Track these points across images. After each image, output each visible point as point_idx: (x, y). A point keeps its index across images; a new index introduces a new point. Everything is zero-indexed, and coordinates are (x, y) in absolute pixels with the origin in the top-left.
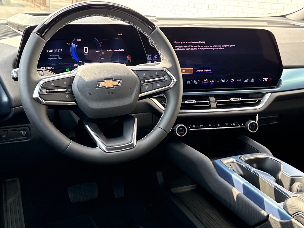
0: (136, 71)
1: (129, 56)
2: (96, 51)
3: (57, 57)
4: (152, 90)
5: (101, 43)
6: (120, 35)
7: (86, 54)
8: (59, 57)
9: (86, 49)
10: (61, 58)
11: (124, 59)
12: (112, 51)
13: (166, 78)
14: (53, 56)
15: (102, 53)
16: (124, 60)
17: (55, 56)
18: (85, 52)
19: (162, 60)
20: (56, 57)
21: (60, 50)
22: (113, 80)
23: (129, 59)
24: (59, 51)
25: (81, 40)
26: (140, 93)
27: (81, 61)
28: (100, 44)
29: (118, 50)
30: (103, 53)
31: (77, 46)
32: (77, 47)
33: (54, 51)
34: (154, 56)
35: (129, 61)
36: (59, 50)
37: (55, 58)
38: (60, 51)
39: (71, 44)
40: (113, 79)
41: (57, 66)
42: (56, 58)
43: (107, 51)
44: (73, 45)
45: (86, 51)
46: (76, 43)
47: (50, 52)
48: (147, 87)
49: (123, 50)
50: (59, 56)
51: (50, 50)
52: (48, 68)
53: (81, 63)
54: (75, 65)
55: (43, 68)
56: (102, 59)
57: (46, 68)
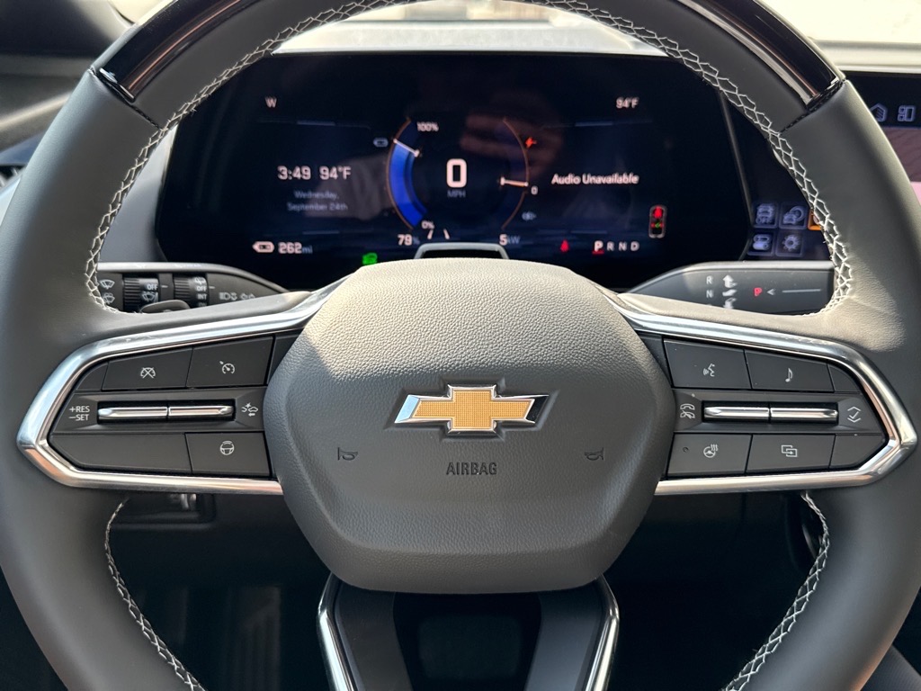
0: (664, 337)
1: (658, 207)
2: (503, 181)
3: (327, 201)
4: (746, 474)
5: (529, 142)
6: (626, 105)
7: (454, 194)
8: (335, 202)
9: (457, 169)
10: (344, 206)
12: (576, 180)
13: (852, 414)
14: (310, 195)
15: (528, 189)
17: (317, 195)
18: (450, 183)
19: (844, 288)
20: (321, 201)
21: (340, 169)
22: (499, 392)
23: (658, 221)
24: (335, 176)
25: (436, 128)
26: (667, 477)
27: (431, 225)
29: (610, 180)
30: (534, 191)
31: (416, 153)
32: (416, 159)
33: (316, 173)
34: (787, 210)
35: (657, 231)
36: (338, 172)
38: (340, 174)
40: (503, 383)
41: (326, 239)
42: (322, 207)
43: (556, 179)
44: (401, 148)
45: (457, 177)
46: (415, 139)
47: (299, 176)
48: (715, 447)
49: (634, 179)
50: (332, 196)
51: (298, 169)
52: (287, 248)
53: (428, 230)
54: (404, 241)
55: (264, 247)
56: (528, 216)
57: (277, 248)
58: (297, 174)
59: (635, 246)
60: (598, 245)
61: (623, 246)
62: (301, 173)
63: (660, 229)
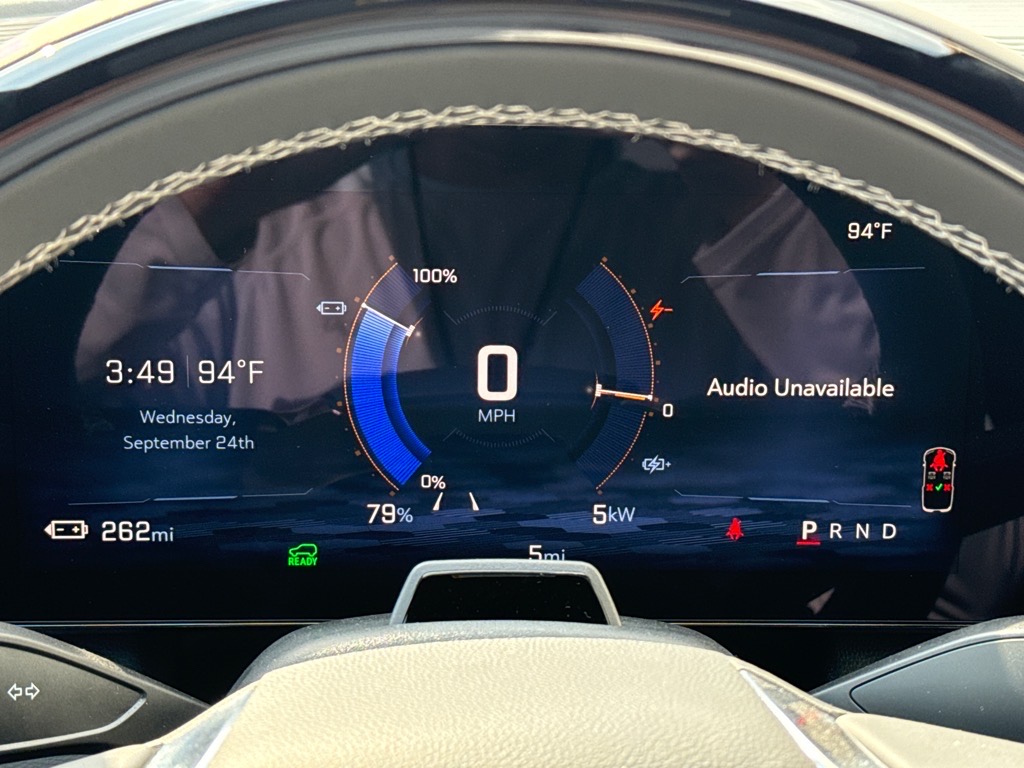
1: (940, 449)
2: (599, 391)
3: (209, 432)
5: (657, 310)
7: (493, 416)
8: (229, 432)
10: (247, 442)
11: (877, 480)
12: (760, 390)
14: (174, 417)
15: (656, 406)
16: (887, 490)
17: (189, 419)
18: (484, 392)
20: (197, 431)
23: (939, 478)
25: (452, 278)
27: (439, 482)
28: (648, 317)
29: (833, 390)
30: (668, 410)
35: (938, 500)
36: (236, 370)
37: (187, 443)
39: (353, 308)
41: (205, 512)
42: (199, 444)
43: (715, 387)
44: (375, 324)
45: (497, 381)
46: (405, 303)
49: (886, 391)
50: (225, 420)
52: (120, 530)
53: (433, 492)
54: (380, 514)
55: (68, 530)
56: (653, 464)
57: (95, 532)
58: (146, 374)
59: (889, 532)
60: (809, 528)
61: (863, 531)
62: (155, 372)
63: (945, 494)
